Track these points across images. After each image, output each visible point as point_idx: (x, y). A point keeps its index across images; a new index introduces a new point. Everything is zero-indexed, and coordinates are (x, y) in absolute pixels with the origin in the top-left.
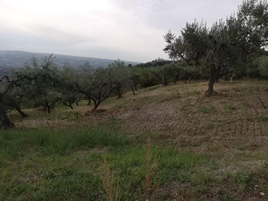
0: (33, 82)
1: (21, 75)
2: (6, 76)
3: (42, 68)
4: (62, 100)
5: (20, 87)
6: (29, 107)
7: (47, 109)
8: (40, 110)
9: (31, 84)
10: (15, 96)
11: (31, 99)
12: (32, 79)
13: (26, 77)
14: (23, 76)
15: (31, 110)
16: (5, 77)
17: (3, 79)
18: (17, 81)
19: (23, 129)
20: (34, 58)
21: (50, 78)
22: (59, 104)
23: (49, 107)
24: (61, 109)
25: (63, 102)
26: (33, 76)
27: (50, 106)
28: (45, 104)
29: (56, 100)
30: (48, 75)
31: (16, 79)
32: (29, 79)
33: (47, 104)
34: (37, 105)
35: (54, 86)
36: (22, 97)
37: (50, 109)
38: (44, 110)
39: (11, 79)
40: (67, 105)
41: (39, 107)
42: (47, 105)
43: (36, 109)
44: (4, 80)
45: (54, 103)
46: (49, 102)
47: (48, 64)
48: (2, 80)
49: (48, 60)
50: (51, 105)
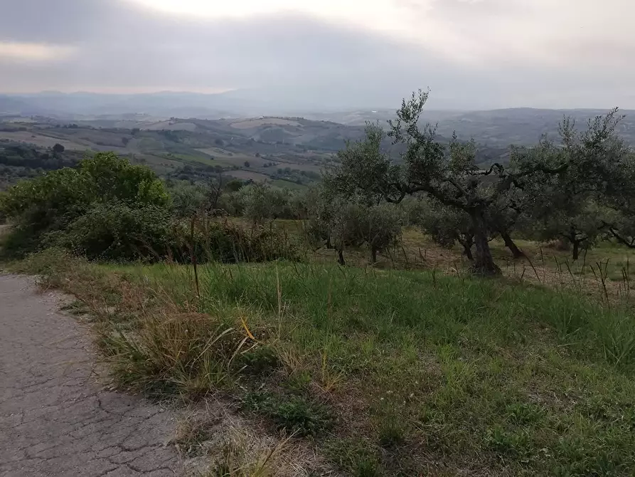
0: (555, 179)
1: (529, 163)
2: (497, 165)
3: (583, 146)
4: (614, 231)
5: (523, 189)
6: (530, 237)
7: (572, 246)
8: (551, 246)
9: (550, 184)
10: (505, 209)
11: (539, 218)
12: (554, 172)
13: (540, 167)
14: (534, 165)
15: (531, 244)
16: (495, 166)
17: (491, 170)
18: (519, 176)
19: (518, 283)
20: (566, 123)
21: (600, 170)
22: (606, 238)
23: (577, 243)
24: (607, 252)
25: (615, 235)
26: (557, 164)
27: (579, 241)
28: (566, 233)
29: (598, 229)
30: (597, 162)
31: (517, 171)
32: (547, 171)
33: (574, 234)
34: (548, 235)
35: (610, 191)
36: (520, 213)
37: (579, 249)
38: (561, 248)
39: (507, 172)
40: (628, 244)
41: (553, 239)
42: (572, 238)
43: (545, 243)
44: (493, 172)
45: (591, 234)
46: (578, 230)
47: (603, 135)
48: (489, 173)
49: (602, 125)
50: (582, 240)
